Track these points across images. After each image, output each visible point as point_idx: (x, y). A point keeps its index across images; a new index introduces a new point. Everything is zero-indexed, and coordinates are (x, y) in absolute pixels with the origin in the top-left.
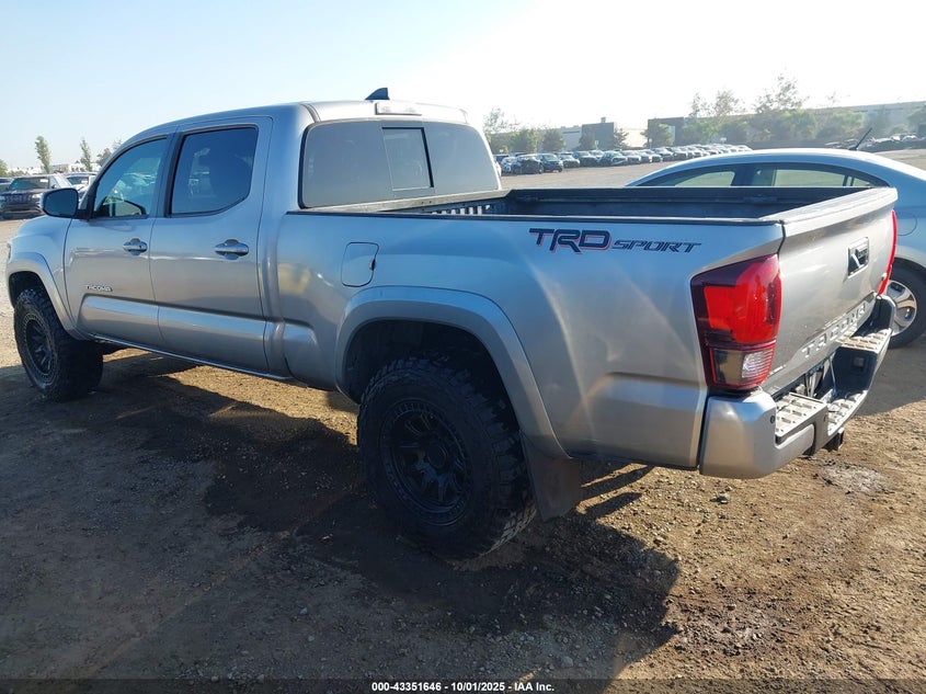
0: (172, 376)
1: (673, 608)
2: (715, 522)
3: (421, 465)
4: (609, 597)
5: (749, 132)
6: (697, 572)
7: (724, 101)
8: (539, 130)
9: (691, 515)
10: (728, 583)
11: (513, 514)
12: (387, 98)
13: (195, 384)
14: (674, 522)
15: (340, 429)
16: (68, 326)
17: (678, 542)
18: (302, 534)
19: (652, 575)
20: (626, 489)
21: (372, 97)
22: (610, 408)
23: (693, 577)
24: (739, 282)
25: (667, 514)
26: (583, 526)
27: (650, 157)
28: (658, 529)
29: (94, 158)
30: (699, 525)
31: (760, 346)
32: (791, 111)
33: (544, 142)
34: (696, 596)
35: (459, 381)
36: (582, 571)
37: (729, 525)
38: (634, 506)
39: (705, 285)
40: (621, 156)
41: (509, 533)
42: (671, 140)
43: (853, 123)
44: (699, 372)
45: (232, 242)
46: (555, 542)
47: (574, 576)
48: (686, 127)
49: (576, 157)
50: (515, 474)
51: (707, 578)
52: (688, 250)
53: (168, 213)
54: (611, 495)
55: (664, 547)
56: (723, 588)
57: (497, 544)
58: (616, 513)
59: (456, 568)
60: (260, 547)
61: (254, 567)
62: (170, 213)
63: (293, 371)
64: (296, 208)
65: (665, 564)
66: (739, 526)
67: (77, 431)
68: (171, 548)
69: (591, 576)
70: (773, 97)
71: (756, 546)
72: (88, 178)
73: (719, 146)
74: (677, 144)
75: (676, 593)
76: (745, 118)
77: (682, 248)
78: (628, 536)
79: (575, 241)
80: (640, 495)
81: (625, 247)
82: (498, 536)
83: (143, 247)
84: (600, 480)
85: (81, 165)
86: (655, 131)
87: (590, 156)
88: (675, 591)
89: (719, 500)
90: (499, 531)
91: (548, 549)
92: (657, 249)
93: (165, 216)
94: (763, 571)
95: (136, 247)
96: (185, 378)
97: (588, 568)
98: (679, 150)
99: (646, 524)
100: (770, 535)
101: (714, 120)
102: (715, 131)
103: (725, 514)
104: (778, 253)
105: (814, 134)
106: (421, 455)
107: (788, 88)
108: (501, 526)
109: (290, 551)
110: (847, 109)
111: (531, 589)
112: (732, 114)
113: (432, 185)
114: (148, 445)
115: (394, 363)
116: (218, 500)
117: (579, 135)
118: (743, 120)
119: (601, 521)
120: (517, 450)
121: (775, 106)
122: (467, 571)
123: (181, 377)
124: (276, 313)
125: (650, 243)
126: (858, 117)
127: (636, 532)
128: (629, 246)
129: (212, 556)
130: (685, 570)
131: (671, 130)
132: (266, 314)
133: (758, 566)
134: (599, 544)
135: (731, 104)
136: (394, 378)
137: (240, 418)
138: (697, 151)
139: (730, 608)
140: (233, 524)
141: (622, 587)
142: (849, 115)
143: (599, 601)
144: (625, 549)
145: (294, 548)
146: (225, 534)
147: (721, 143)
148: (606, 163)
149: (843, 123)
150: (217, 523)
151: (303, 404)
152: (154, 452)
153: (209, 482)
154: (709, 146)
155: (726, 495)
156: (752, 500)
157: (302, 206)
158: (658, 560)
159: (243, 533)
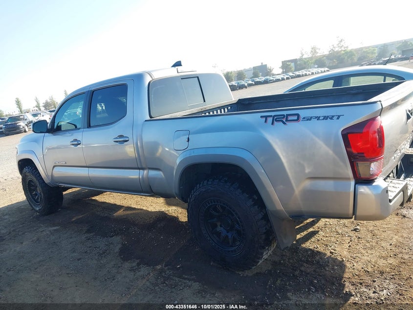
0: (93, 198)
1: (347, 284)
2: (356, 241)
3: (219, 229)
4: (316, 282)
5: (327, 62)
6: (354, 265)
7: (314, 50)
8: (234, 71)
9: (344, 238)
10: (370, 270)
11: (267, 248)
12: (181, 65)
13: (105, 201)
14: (337, 242)
15: (174, 214)
16: (47, 181)
17: (342, 252)
18: (167, 266)
19: (333, 269)
20: (311, 230)
21: (174, 66)
22: (309, 194)
23: (353, 268)
24: (364, 130)
25: (333, 239)
26: (296, 249)
27: (285, 78)
28: (330, 247)
29: (41, 105)
30: (349, 243)
31: (377, 159)
32: (344, 51)
33: (237, 76)
34: (356, 277)
35: (234, 188)
36: (300, 270)
37: (363, 241)
38: (317, 237)
39: (348, 133)
40: (272, 79)
41: (265, 257)
42: (293, 69)
43: (373, 53)
44: (350, 173)
45: (121, 136)
46: (284, 258)
47: (297, 273)
48: (299, 62)
49: (252, 81)
50: (266, 229)
51: (360, 268)
52: (338, 118)
53: (89, 126)
54: (305, 233)
55: (336, 255)
56: (368, 272)
57: (261, 262)
58: (310, 241)
59: (241, 275)
60: (149, 274)
61: (148, 284)
62: (90, 126)
63: (154, 191)
64: (148, 118)
65: (338, 263)
66: (368, 242)
67: (55, 228)
68: (108, 279)
69: (305, 272)
70: (335, 46)
71: (378, 250)
72: (40, 114)
73: (315, 69)
74: (296, 70)
75: (347, 276)
76: (324, 56)
77: (335, 118)
78: (318, 251)
79: (283, 119)
80: (318, 231)
81: (308, 120)
82: (260, 258)
83: (79, 143)
84: (299, 226)
85: (37, 109)
86: (285, 66)
87: (258, 80)
88: (346, 275)
89: (355, 230)
90: (261, 256)
91: (282, 262)
92: (323, 119)
93: (88, 128)
94: (384, 261)
95: (76, 143)
96: (99, 198)
97: (302, 269)
98: (297, 73)
99: (325, 245)
100: (383, 244)
101: (311, 58)
102: (312, 63)
103: (360, 236)
104: (380, 115)
105: (356, 60)
106: (219, 224)
107: (341, 41)
108: (262, 254)
109: (163, 274)
110: (369, 47)
111: (279, 281)
112: (318, 55)
113: (205, 101)
114: (88, 231)
115: (202, 183)
116: (126, 254)
117: (252, 71)
118: (323, 57)
119: (304, 246)
120: (266, 217)
121: (336, 49)
122: (247, 276)
123: (97, 198)
124: (144, 166)
125: (320, 117)
126: (374, 50)
127: (321, 249)
128: (310, 119)
129: (128, 281)
130: (348, 265)
131: (292, 65)
132: (139, 167)
133: (382, 260)
134: (305, 256)
135: (317, 51)
136: (204, 190)
137: (128, 215)
138: (306, 72)
139: (374, 281)
140: (134, 264)
141: (321, 276)
142: (370, 50)
143: (312, 283)
144: (317, 258)
145: (165, 272)
146: (132, 270)
147: (315, 68)
148: (266, 82)
149: (368, 53)
150: (127, 265)
151: (155, 205)
152: (91, 234)
153: (120, 246)
154: (311, 70)
155: (358, 227)
156: (371, 228)
157: (151, 117)
158: (334, 262)
159: (140, 268)
